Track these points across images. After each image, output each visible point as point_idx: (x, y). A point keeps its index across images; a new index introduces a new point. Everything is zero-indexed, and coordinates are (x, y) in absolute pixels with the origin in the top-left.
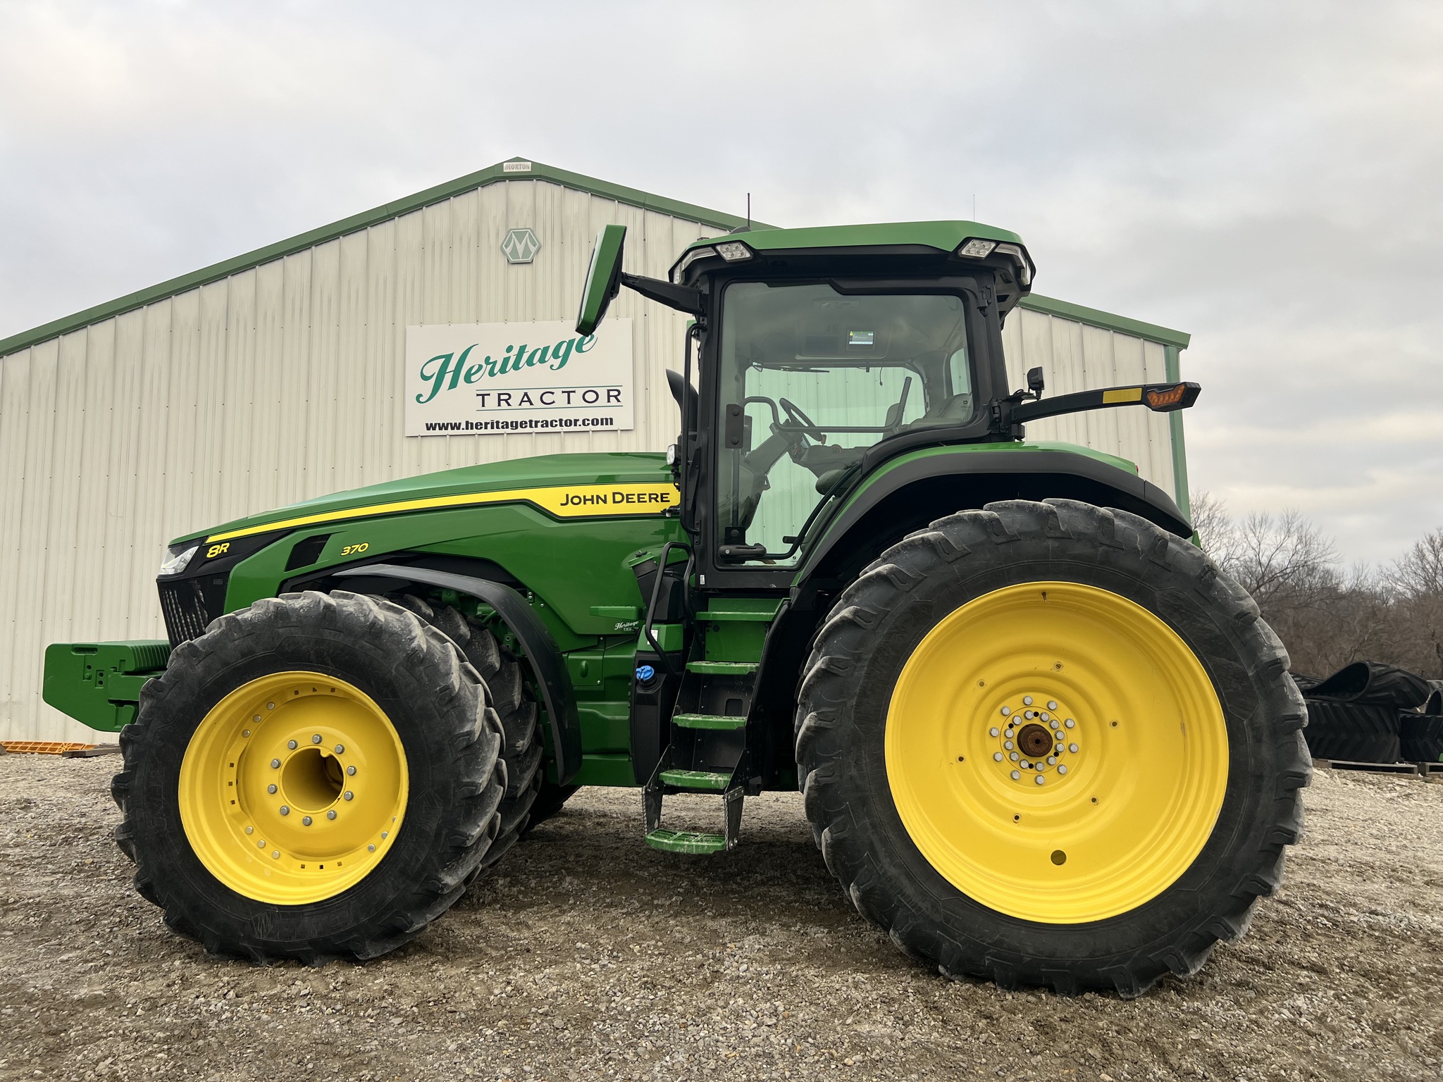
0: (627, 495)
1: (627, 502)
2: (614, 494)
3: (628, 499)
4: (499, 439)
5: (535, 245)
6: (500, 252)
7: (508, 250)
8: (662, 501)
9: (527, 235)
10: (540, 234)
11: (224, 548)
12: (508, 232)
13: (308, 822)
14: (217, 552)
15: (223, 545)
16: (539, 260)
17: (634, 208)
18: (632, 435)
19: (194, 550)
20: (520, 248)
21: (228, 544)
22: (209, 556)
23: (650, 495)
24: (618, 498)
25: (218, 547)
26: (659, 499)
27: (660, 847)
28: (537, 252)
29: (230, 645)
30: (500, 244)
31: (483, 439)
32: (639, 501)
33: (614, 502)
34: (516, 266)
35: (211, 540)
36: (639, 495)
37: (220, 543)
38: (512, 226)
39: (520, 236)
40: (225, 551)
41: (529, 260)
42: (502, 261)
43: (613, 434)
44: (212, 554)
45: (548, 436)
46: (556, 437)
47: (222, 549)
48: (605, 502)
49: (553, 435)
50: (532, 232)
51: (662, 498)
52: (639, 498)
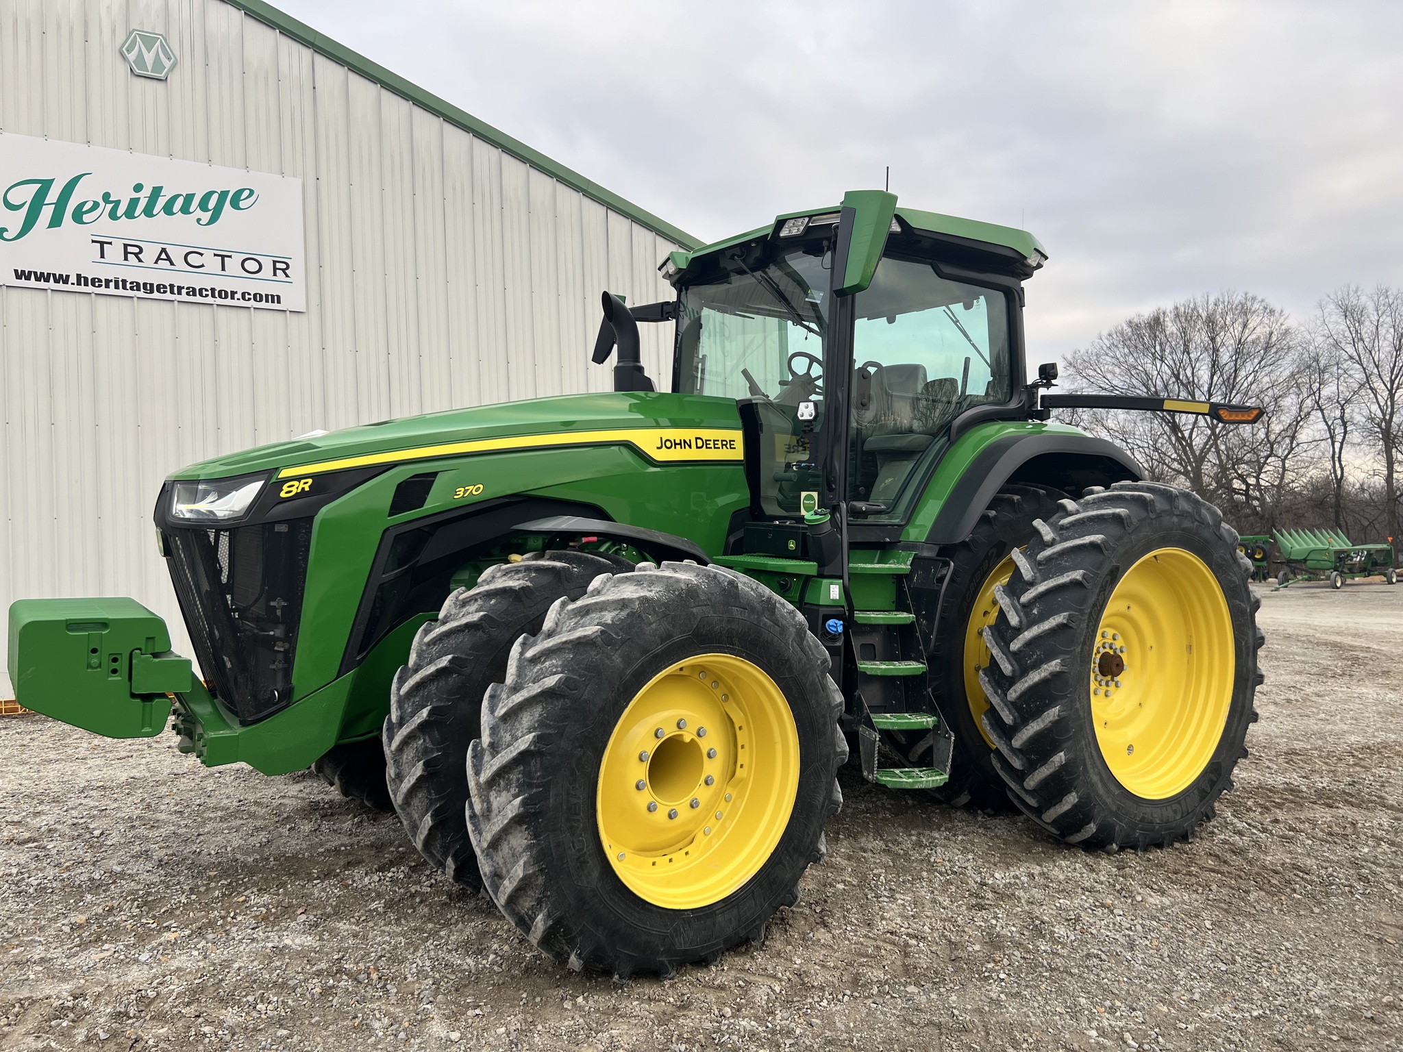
0: (706, 441)
1: (707, 448)
2: (697, 438)
3: (707, 444)
4: (125, 304)
5: (169, 59)
6: (118, 55)
7: (132, 56)
8: (731, 448)
9: (158, 43)
10: (175, 45)
11: (306, 485)
12: (131, 33)
13: (672, 816)
14: (294, 490)
15: (303, 481)
16: (174, 79)
17: (300, 46)
18: (303, 318)
19: (257, 485)
20: (149, 58)
21: (310, 481)
22: (283, 495)
23: (722, 441)
24: (700, 443)
25: (296, 483)
26: (728, 446)
27: (898, 786)
28: (172, 68)
29: (648, 630)
30: (118, 47)
31: (101, 301)
32: (715, 448)
33: (697, 447)
34: (143, 80)
35: (284, 473)
36: (714, 441)
37: (298, 478)
38: (134, 25)
39: (149, 42)
40: (307, 489)
41: (162, 76)
42: (122, 69)
43: (279, 316)
44: (287, 493)
45: (195, 309)
46: (206, 309)
47: (302, 486)
48: (690, 447)
49: (201, 306)
50: (165, 40)
51: (730, 445)
52: (714, 444)
